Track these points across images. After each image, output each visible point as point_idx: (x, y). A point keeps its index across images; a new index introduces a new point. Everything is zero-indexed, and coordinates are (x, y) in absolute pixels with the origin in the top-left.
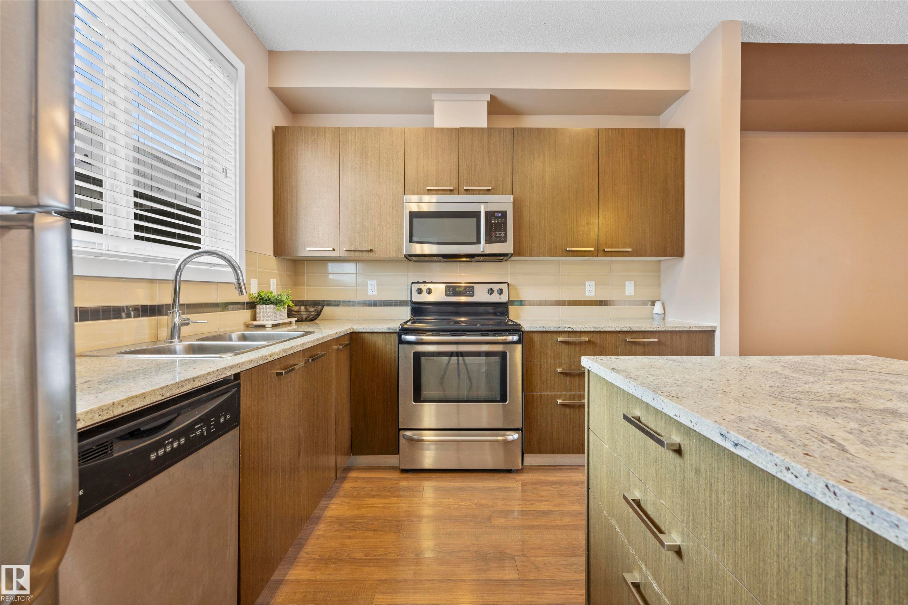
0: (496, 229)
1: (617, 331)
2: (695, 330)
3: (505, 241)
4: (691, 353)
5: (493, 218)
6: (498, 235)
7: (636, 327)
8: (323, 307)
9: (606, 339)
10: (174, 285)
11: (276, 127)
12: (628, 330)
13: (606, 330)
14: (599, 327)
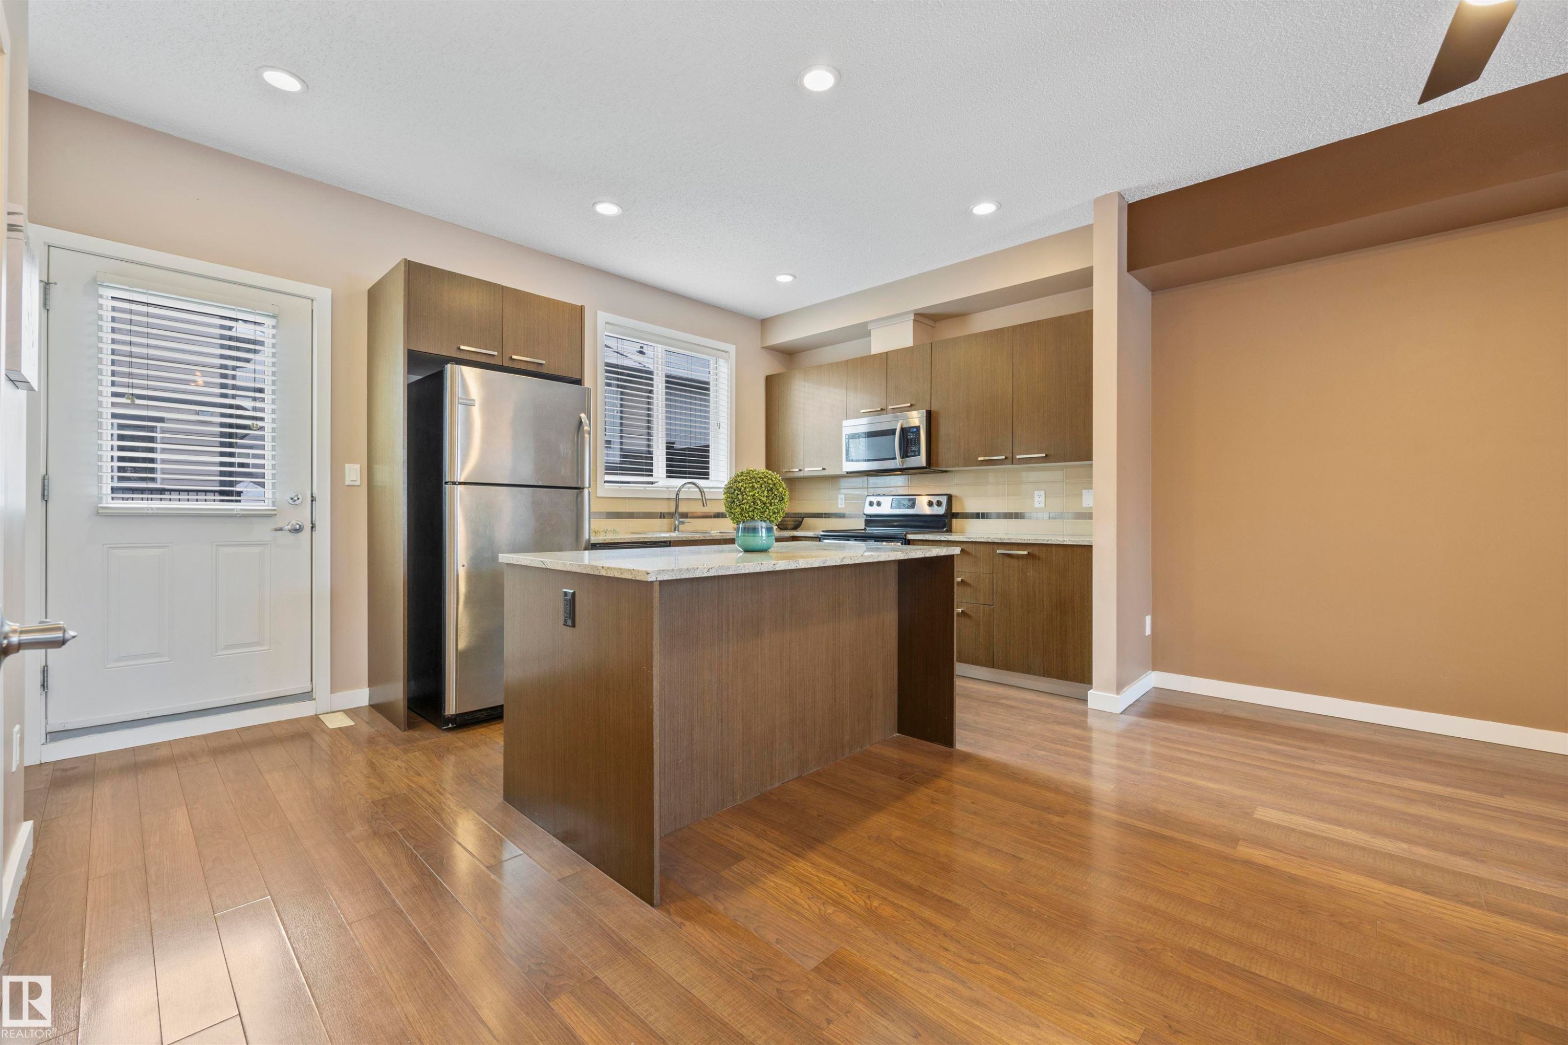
0: (911, 444)
1: (988, 542)
2: (1070, 544)
3: (919, 455)
4: (1068, 569)
5: (909, 434)
6: (913, 449)
7: (1007, 539)
8: (803, 520)
9: (980, 549)
10: (675, 501)
11: (767, 376)
12: (999, 541)
13: (978, 541)
14: (971, 538)
